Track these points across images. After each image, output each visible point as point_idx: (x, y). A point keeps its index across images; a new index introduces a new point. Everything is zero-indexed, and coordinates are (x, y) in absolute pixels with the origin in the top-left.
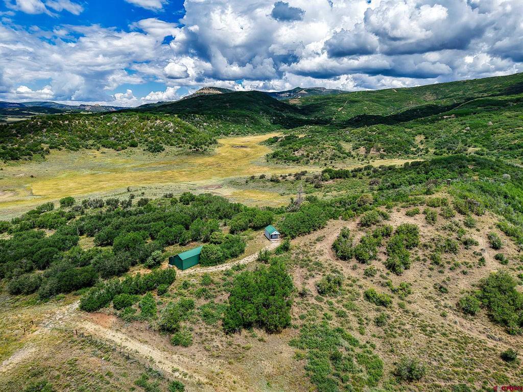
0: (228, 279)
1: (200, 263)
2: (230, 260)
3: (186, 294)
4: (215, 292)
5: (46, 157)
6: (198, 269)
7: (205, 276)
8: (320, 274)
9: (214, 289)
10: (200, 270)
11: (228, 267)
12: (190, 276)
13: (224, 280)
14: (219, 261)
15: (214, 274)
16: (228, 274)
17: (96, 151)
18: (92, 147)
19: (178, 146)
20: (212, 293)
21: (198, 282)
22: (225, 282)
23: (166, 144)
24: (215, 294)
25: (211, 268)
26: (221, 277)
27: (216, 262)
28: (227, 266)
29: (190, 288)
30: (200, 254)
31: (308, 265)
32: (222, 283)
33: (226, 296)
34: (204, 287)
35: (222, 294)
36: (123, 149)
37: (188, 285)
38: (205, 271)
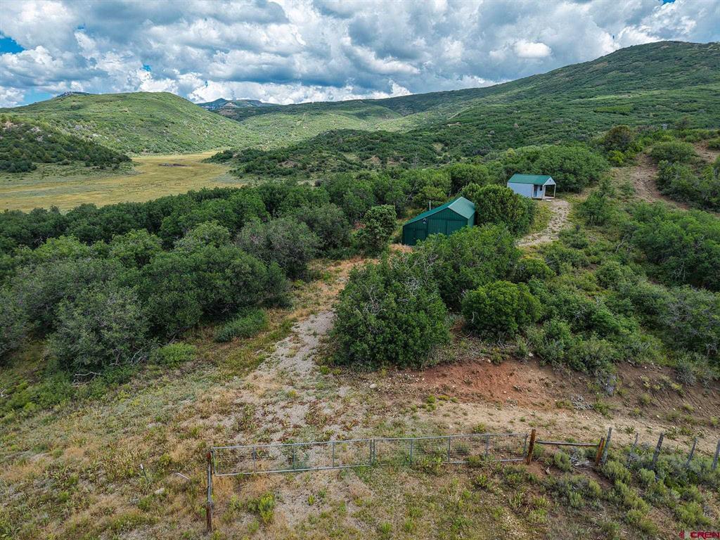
19: (61, 163)
23: (35, 160)
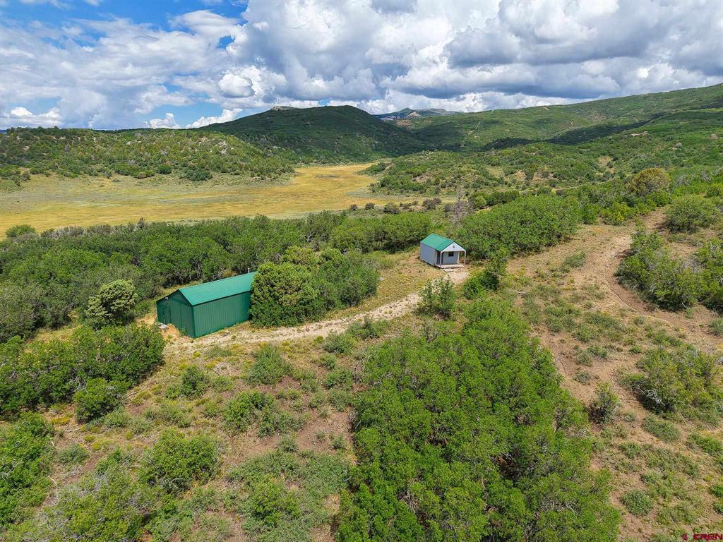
0: (338, 362)
1: (250, 318)
2: (340, 312)
3: (190, 416)
4: (299, 409)
5: (23, 184)
6: (245, 334)
7: (266, 354)
8: (618, 350)
9: (294, 398)
10: (251, 338)
11: (334, 328)
12: (215, 353)
13: (329, 366)
14: (307, 313)
15: (294, 348)
16: (336, 347)
17: (106, 179)
18: (100, 174)
19: (233, 173)
20: (286, 411)
21: (239, 374)
22: (332, 374)
23: (214, 170)
24: (297, 416)
25: (284, 330)
26: (316, 357)
27: (298, 315)
28: (333, 326)
29: (209, 395)
30: (251, 292)
31: (570, 324)
32: (322, 375)
33: (337, 424)
34: (259, 390)
35: (324, 416)
36: (147, 176)
37: (200, 385)
38: (268, 339)
